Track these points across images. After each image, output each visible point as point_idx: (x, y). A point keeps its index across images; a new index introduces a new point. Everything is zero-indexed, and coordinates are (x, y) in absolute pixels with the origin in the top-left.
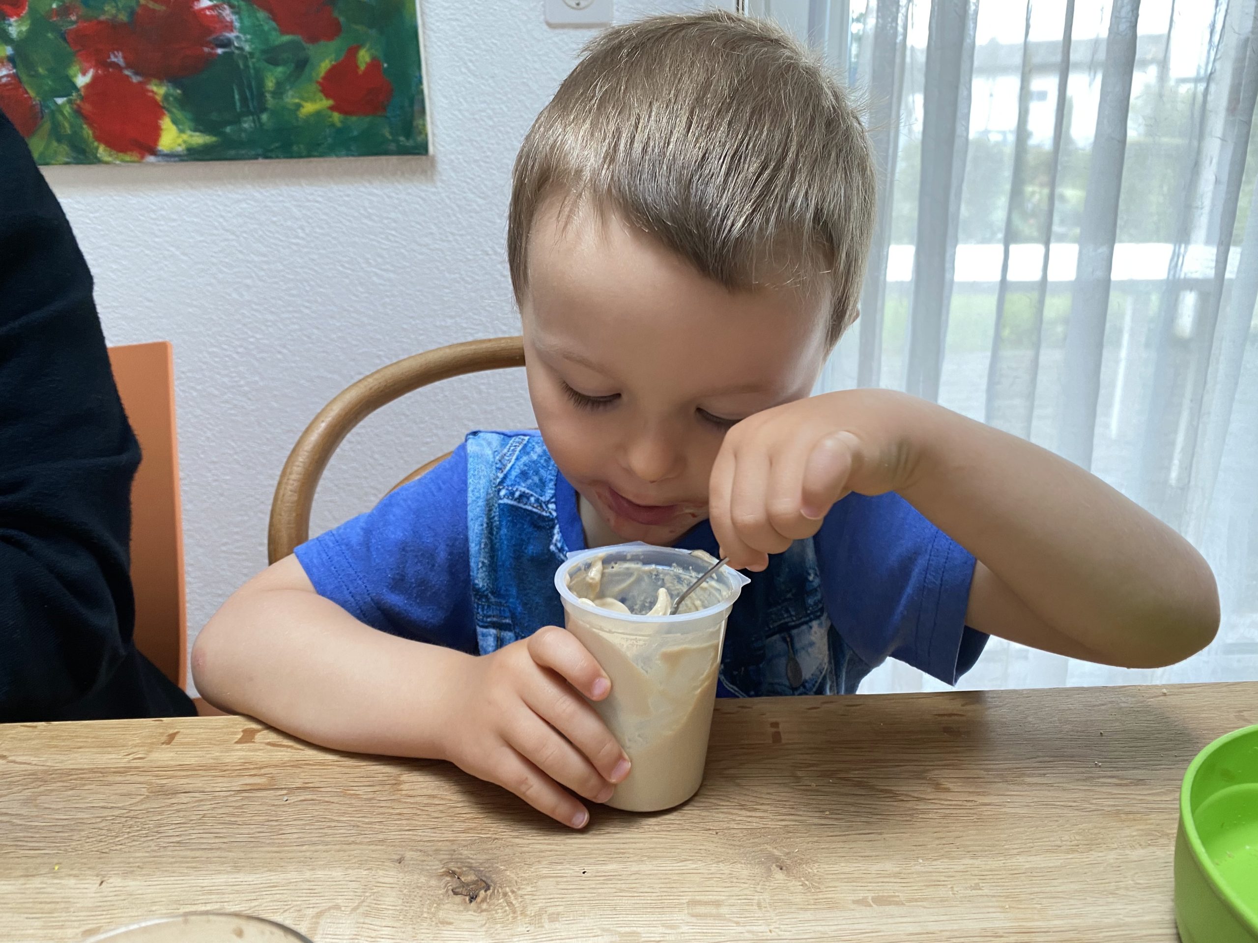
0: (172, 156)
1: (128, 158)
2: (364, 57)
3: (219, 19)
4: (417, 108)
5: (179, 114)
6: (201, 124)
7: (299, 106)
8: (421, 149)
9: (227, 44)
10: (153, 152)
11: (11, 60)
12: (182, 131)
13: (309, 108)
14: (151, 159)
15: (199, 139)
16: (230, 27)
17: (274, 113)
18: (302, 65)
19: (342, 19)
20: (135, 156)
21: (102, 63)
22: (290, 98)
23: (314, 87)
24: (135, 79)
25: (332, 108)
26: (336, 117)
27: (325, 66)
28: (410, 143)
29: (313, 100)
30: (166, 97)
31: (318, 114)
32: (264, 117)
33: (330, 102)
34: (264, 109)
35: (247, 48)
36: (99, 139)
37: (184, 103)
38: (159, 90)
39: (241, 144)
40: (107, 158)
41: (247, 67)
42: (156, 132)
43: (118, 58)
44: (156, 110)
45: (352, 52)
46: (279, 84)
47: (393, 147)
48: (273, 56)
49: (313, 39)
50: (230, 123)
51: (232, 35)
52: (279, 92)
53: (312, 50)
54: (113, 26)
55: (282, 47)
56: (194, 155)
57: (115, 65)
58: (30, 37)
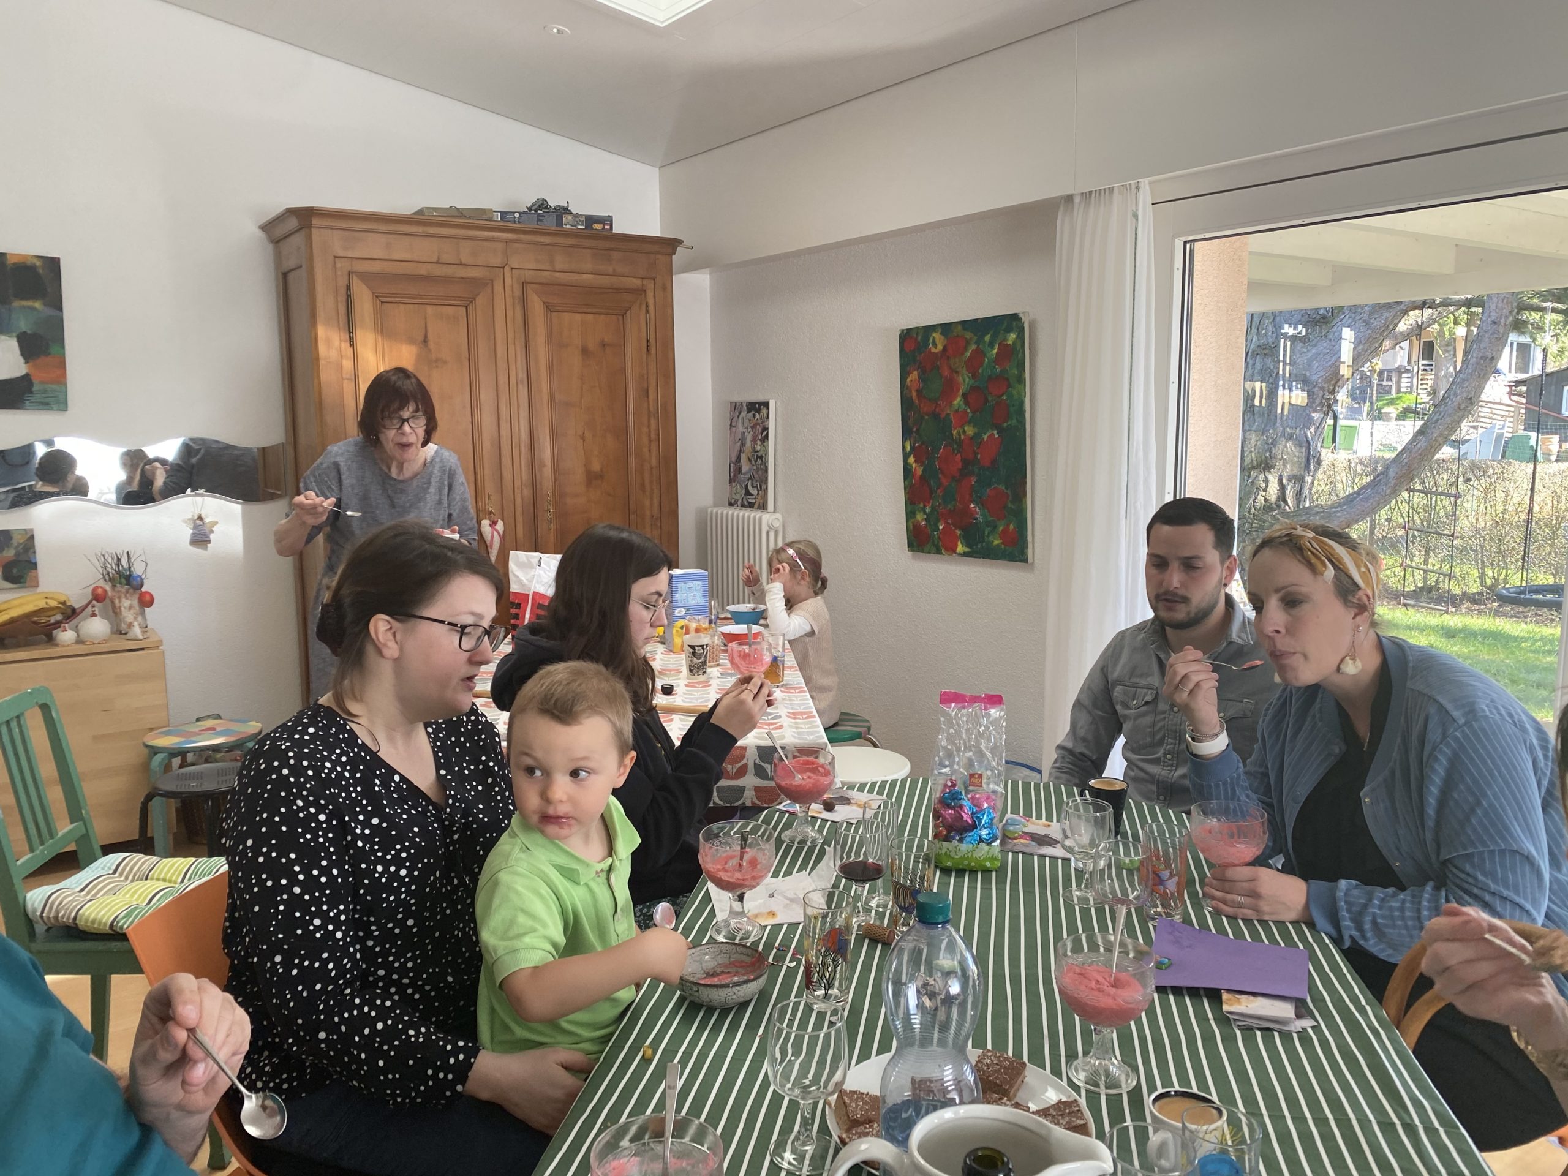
0: (959, 554)
2: (1012, 527)
3: (975, 511)
4: (1025, 546)
5: (962, 541)
7: (993, 542)
8: (1026, 561)
9: (976, 519)
10: (955, 552)
11: (925, 519)
12: (962, 546)
13: (996, 542)
14: (954, 554)
15: (967, 549)
16: (977, 514)
17: (987, 543)
18: (995, 527)
19: (1007, 513)
20: (950, 553)
21: (946, 523)
22: (991, 539)
23: (997, 536)
24: (953, 528)
25: (1002, 544)
26: (1003, 546)
27: (1001, 528)
28: (1024, 558)
29: (997, 540)
30: (960, 535)
31: (998, 545)
32: (984, 544)
33: (1002, 542)
34: (984, 542)
35: (981, 521)
36: (942, 546)
37: (964, 537)
38: (959, 532)
39: (977, 553)
40: (944, 553)
41: (981, 527)
42: (957, 546)
43: (950, 521)
44: (957, 538)
45: (1008, 525)
46: (988, 534)
47: (1018, 558)
48: (987, 524)
49: (998, 520)
50: (975, 545)
51: (978, 517)
52: (988, 536)
53: (997, 523)
54: (950, 511)
55: (990, 522)
56: (965, 555)
57: (949, 524)
58: (931, 513)
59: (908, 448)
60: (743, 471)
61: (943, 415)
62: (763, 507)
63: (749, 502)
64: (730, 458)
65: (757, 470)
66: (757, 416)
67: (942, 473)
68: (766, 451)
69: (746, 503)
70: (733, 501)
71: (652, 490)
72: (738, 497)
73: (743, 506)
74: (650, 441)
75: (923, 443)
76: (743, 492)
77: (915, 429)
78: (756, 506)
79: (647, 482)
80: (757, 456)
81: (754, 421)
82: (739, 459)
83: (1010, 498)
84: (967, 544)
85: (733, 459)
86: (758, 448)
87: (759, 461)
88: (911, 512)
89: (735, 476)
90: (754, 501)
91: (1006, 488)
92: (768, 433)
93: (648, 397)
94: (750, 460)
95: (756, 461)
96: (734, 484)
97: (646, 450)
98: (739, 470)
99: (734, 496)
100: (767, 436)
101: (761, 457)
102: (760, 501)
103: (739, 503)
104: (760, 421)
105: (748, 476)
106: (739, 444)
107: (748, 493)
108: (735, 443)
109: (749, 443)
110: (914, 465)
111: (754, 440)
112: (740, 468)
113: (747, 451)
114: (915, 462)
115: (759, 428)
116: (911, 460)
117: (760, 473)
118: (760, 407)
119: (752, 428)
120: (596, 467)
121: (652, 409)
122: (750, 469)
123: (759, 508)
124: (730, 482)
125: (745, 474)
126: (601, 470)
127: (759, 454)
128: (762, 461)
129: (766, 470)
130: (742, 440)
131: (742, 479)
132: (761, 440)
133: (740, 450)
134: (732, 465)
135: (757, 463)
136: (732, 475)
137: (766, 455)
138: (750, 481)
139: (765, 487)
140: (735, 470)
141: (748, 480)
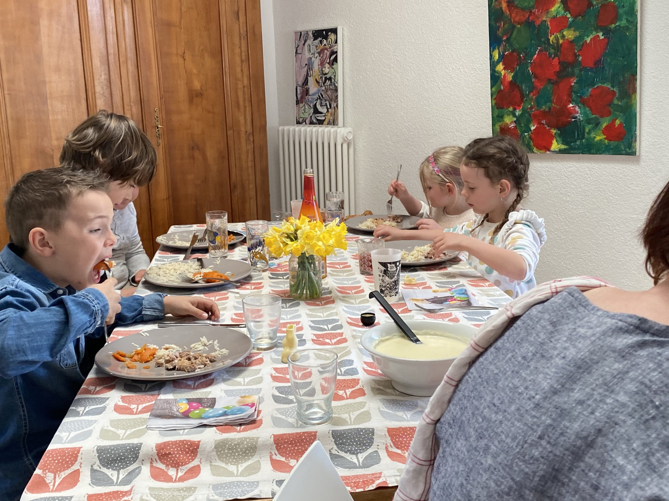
0: (554, 151)
1: (541, 152)
2: (618, 122)
3: (575, 110)
4: (633, 139)
5: (558, 139)
6: (564, 143)
7: (595, 138)
8: (634, 154)
9: (576, 118)
11: (515, 122)
12: (558, 144)
13: (598, 138)
14: (548, 152)
15: (563, 147)
16: (577, 113)
17: (587, 139)
18: (597, 124)
19: (612, 110)
20: (544, 152)
21: (539, 123)
22: (592, 135)
23: (601, 132)
24: (547, 128)
25: (605, 138)
26: (606, 142)
27: (605, 125)
28: (630, 151)
29: (600, 136)
30: (555, 133)
31: (601, 140)
32: (584, 141)
33: (605, 137)
34: (584, 138)
35: (581, 119)
36: (534, 145)
37: (560, 135)
38: (554, 131)
39: (575, 149)
40: (536, 152)
41: (580, 125)
42: (551, 144)
43: (544, 122)
44: (552, 137)
45: (614, 121)
46: (589, 130)
47: (624, 152)
48: (589, 121)
49: (602, 117)
50: (573, 142)
51: (577, 115)
52: (589, 133)
53: (601, 120)
54: (544, 112)
55: (592, 119)
56: (561, 152)
57: (543, 124)
58: (521, 115)
59: (496, 57)
60: (311, 92)
61: (538, 23)
62: (334, 122)
63: (318, 120)
64: (297, 82)
65: (327, 90)
66: (325, 42)
67: (536, 77)
68: (335, 73)
69: (314, 121)
70: (301, 120)
71: (245, 107)
72: (306, 115)
73: (312, 123)
74: (242, 61)
75: (513, 51)
76: (312, 111)
77: (505, 38)
78: (326, 122)
79: (241, 100)
80: (326, 78)
81: (322, 47)
82: (306, 82)
83: (617, 94)
84: (565, 142)
85: (300, 83)
86: (326, 70)
87: (328, 82)
88: (498, 116)
89: (302, 98)
90: (324, 118)
91: (613, 86)
92: (336, 57)
93: (238, 20)
94: (318, 82)
95: (324, 83)
96: (301, 105)
97: (238, 69)
98: (306, 92)
99: (302, 115)
100: (336, 60)
101: (330, 79)
102: (329, 117)
103: (307, 121)
104: (327, 47)
105: (316, 97)
106: (306, 69)
107: (316, 111)
108: (301, 68)
109: (316, 66)
110: (503, 72)
111: (322, 64)
112: (307, 90)
113: (314, 74)
114: (505, 69)
115: (327, 53)
116: (500, 67)
117: (329, 93)
118: (327, 33)
119: (319, 53)
120: (197, 85)
121: (242, 32)
122: (319, 90)
123: (329, 124)
124: (298, 103)
125: (313, 95)
126: (201, 89)
127: (328, 76)
128: (331, 82)
129: (336, 90)
130: (309, 65)
131: (310, 99)
132: (329, 63)
133: (307, 74)
134: (298, 88)
135: (326, 84)
136: (299, 97)
137: (335, 76)
138: (319, 101)
139: (335, 105)
140: (303, 92)
141: (317, 100)
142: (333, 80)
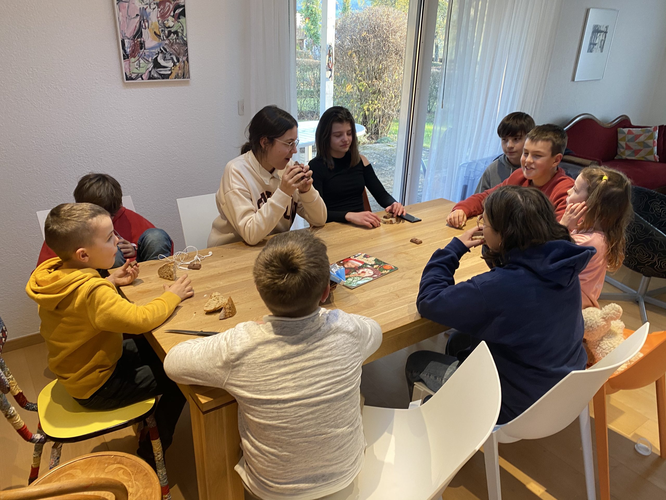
60: (147, 45)
62: (184, 76)
63: (160, 75)
64: (123, 34)
65: (172, 44)
68: (183, 27)
69: (156, 75)
70: (134, 76)
72: (142, 70)
73: (151, 78)
76: (151, 65)
78: (172, 76)
80: (169, 31)
82: (139, 33)
85: (130, 35)
86: (170, 23)
87: (173, 36)
89: (132, 51)
90: (170, 72)
92: (184, 11)
94: (158, 35)
95: (167, 37)
96: (133, 60)
99: (136, 71)
100: (183, 13)
101: (176, 33)
102: (177, 71)
103: (145, 77)
105: (156, 51)
106: (138, 20)
107: (157, 65)
108: (129, 18)
109: (155, 19)
111: (163, 16)
112: (142, 44)
113: (151, 27)
115: (169, 5)
117: (176, 47)
119: (158, 5)
122: (160, 45)
123: (177, 77)
124: (125, 57)
125: (152, 48)
127: (173, 30)
128: (178, 35)
129: (185, 44)
130: (142, 16)
131: (147, 53)
132: (173, 16)
133: (140, 25)
134: (126, 41)
135: (170, 38)
136: (128, 50)
137: (182, 30)
138: (160, 55)
139: (185, 58)
140: (135, 45)
141: (158, 53)
142: (180, 34)
